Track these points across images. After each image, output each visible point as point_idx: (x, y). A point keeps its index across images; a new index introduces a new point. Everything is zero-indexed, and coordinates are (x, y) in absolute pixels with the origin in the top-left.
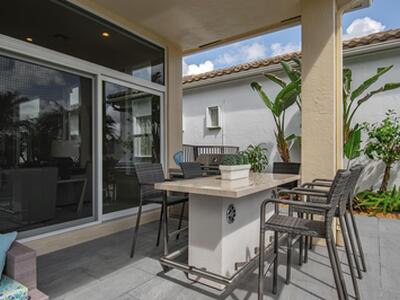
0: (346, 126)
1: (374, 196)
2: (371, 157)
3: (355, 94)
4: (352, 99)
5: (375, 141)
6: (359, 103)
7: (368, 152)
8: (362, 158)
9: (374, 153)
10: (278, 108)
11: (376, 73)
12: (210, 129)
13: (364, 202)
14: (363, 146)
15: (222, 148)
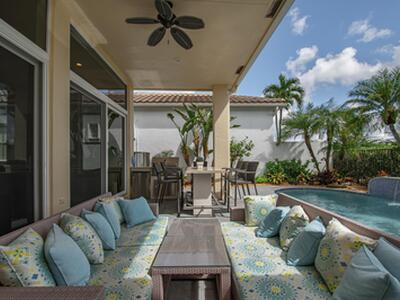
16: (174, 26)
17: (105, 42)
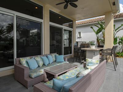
0: (114, 37)
1: (120, 53)
2: (120, 44)
3: (116, 30)
4: (115, 31)
5: (121, 41)
6: (117, 32)
7: (119, 43)
8: (118, 45)
9: (120, 43)
10: (97, 33)
11: (121, 26)
12: (78, 37)
13: (118, 55)
14: (118, 42)
15: (83, 42)
16: (70, 2)
17: (60, 11)
